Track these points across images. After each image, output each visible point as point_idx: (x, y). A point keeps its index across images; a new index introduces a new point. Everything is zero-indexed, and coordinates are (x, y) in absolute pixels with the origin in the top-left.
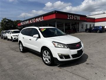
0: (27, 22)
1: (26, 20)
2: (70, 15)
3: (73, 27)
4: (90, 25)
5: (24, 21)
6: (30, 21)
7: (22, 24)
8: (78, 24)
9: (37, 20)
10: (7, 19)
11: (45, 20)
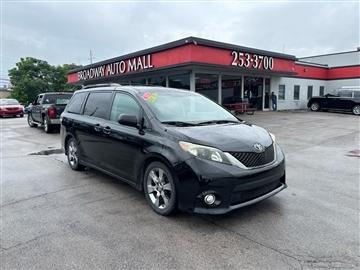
0: (99, 72)
1: (96, 66)
2: (241, 54)
3: (248, 93)
4: (310, 89)
5: (88, 68)
6: (109, 69)
8: (268, 83)
9: (132, 65)
11: (157, 66)
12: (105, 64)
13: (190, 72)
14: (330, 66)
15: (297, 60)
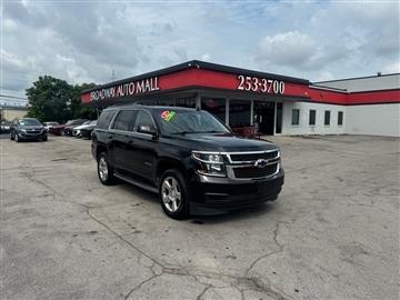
0: (110, 93)
1: (107, 87)
2: (248, 78)
3: (258, 117)
4: (327, 114)
5: (100, 88)
6: (120, 90)
7: (93, 97)
8: (280, 106)
9: (140, 87)
10: (54, 80)
11: (163, 89)
12: (116, 85)
13: (196, 95)
14: (349, 91)
15: (311, 84)
